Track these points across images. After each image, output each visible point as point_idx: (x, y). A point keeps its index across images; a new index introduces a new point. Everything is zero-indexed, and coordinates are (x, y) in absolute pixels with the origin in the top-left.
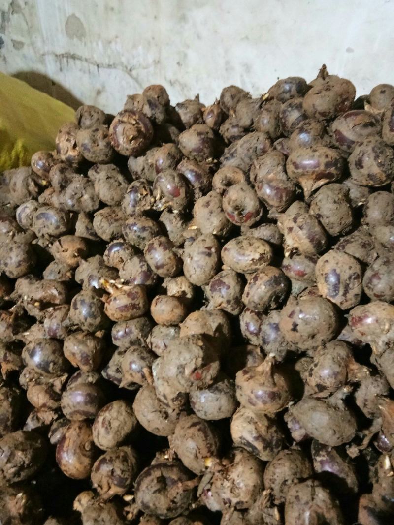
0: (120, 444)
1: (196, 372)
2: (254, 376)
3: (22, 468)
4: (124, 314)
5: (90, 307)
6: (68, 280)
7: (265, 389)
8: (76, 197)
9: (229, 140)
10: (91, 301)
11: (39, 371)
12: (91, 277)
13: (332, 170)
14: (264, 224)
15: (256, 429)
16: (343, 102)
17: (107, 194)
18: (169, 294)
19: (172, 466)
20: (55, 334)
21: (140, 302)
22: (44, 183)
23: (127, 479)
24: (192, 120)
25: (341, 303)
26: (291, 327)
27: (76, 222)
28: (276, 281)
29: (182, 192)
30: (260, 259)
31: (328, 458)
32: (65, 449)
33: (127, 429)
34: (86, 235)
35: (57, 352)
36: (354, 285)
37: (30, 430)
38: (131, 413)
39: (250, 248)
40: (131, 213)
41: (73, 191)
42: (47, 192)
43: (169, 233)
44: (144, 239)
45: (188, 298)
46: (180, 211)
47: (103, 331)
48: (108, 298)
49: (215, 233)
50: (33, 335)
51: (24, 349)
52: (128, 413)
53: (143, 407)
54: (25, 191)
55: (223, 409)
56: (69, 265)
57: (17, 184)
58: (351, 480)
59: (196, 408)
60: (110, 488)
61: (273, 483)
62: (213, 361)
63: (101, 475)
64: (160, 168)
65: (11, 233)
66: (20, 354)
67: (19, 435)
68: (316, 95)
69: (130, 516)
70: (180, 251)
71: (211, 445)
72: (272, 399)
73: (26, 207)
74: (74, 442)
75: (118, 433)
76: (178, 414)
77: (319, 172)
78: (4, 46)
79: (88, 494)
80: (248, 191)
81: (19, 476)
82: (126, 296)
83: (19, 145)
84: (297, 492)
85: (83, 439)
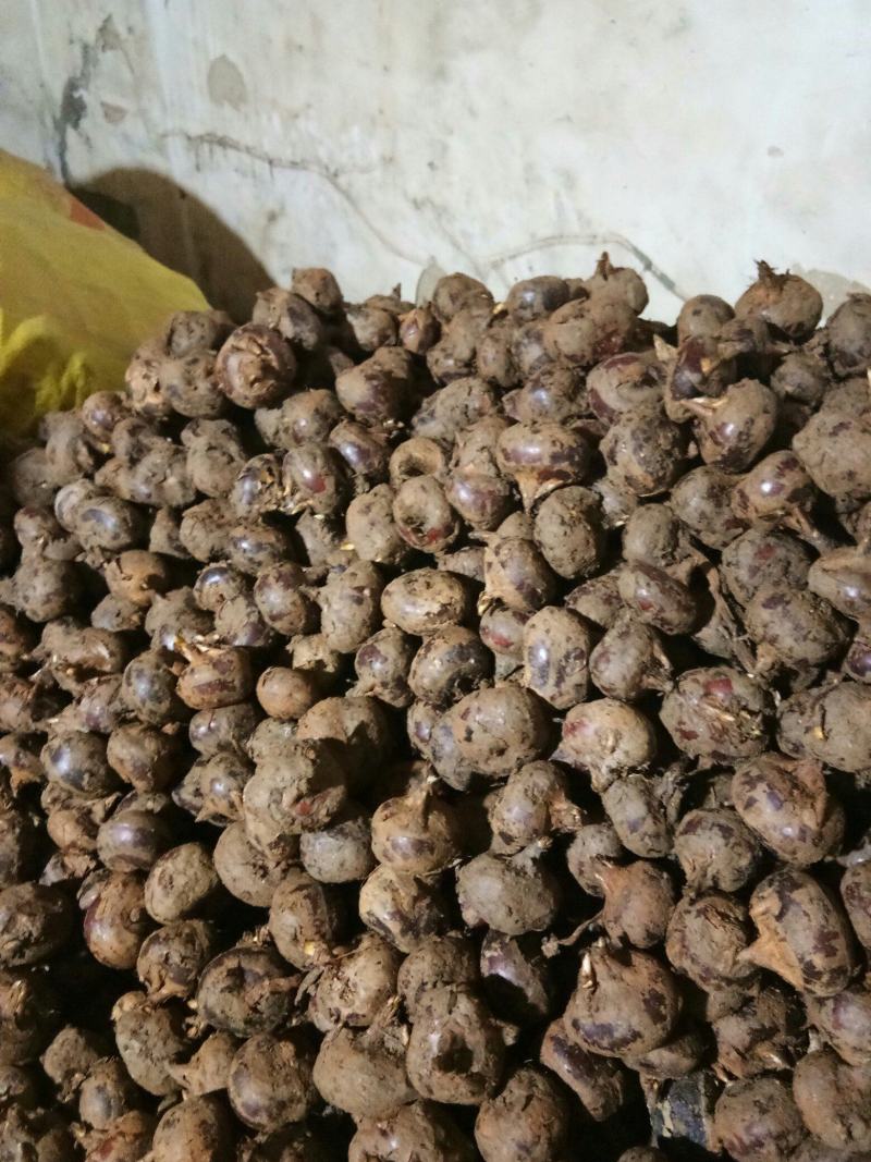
0: (186, 915)
1: (302, 801)
2: (396, 814)
3: (26, 943)
4: (206, 697)
5: (152, 683)
6: (133, 628)
7: (409, 834)
8: (155, 480)
9: (440, 378)
10: (154, 672)
11: (67, 786)
12: (164, 628)
13: (565, 466)
14: (467, 548)
15: (394, 899)
16: (608, 337)
17: (205, 479)
18: (296, 664)
19: (259, 953)
20: (97, 725)
21: (236, 678)
22: (105, 448)
23: (189, 971)
24: (375, 340)
25: (552, 698)
26: (464, 735)
27: (152, 525)
28: (462, 653)
29: (330, 484)
30: (440, 614)
31: (501, 953)
32: (97, 917)
33: (200, 890)
34: (167, 549)
35: (96, 757)
36: (573, 669)
37: (49, 884)
38: (209, 864)
39: (427, 593)
40: (245, 515)
41: (150, 470)
42: (109, 467)
43: (309, 553)
44: (260, 564)
45: (328, 673)
46: (327, 515)
47: (178, 723)
48: (183, 668)
49: (378, 560)
50: (65, 724)
51: (45, 747)
52: (204, 864)
53: (227, 855)
54: (70, 463)
55: (348, 864)
56: (134, 603)
57: (58, 451)
58: (533, 991)
59: (307, 861)
60: (162, 984)
61: (406, 987)
62: (333, 784)
63: (149, 963)
64: (300, 435)
65: (41, 541)
66: (37, 755)
67: (26, 890)
68: (559, 325)
69: (192, 1032)
70: (312, 592)
71: (323, 923)
72: (417, 851)
73: (72, 492)
74: (113, 905)
75: (184, 896)
76: (284, 871)
77: (542, 468)
78: (86, 116)
79: (136, 996)
80: (432, 492)
81: (22, 956)
82: (211, 667)
83: (76, 364)
84: (432, 1000)
85: (128, 904)
